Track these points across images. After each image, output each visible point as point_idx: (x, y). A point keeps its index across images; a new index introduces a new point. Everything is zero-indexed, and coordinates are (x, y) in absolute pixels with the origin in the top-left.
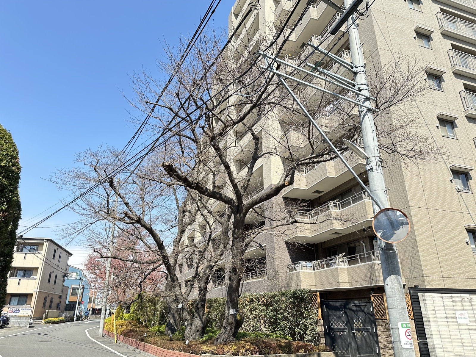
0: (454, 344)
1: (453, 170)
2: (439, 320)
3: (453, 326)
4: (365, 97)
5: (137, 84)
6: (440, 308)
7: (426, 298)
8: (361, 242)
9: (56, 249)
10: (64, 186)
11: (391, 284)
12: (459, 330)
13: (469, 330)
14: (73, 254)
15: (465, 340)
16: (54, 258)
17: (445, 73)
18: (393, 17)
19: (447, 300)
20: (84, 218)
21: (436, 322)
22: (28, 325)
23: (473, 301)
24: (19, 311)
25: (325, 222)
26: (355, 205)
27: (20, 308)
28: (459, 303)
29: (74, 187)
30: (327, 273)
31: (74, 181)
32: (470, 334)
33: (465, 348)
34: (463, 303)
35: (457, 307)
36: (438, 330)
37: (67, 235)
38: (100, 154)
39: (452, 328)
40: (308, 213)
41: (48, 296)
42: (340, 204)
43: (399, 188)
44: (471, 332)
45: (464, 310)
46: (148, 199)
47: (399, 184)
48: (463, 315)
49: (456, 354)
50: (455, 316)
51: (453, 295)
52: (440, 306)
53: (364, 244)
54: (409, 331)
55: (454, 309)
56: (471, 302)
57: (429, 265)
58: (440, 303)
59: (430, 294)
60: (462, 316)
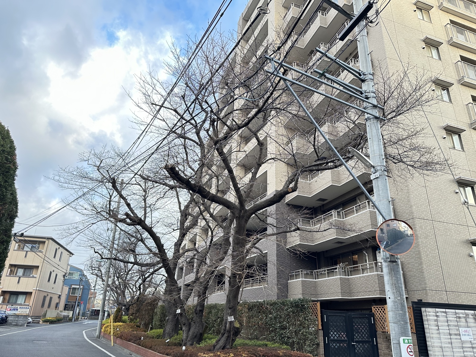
1: (459, 182)
2: (441, 336)
3: (456, 343)
4: (371, 105)
5: (143, 85)
6: (443, 324)
7: (430, 314)
8: (364, 252)
9: (58, 248)
10: (66, 185)
11: (393, 297)
12: (463, 347)
14: (74, 253)
16: (55, 257)
17: (453, 84)
18: (403, 28)
19: (451, 316)
20: (86, 218)
21: (440, 338)
22: (25, 323)
24: (17, 309)
25: (328, 231)
26: (358, 215)
27: (19, 307)
28: (463, 320)
29: (76, 187)
30: (328, 282)
31: (77, 180)
32: (473, 352)
34: (467, 320)
35: (461, 324)
36: (441, 347)
37: (68, 234)
38: (104, 154)
39: (455, 345)
40: (311, 221)
41: (48, 295)
42: (344, 213)
43: (404, 198)
45: (468, 327)
46: (150, 201)
47: (403, 195)
48: (467, 332)
50: (459, 332)
51: (457, 311)
52: (444, 321)
53: (367, 254)
54: (411, 346)
55: (457, 326)
57: (433, 278)
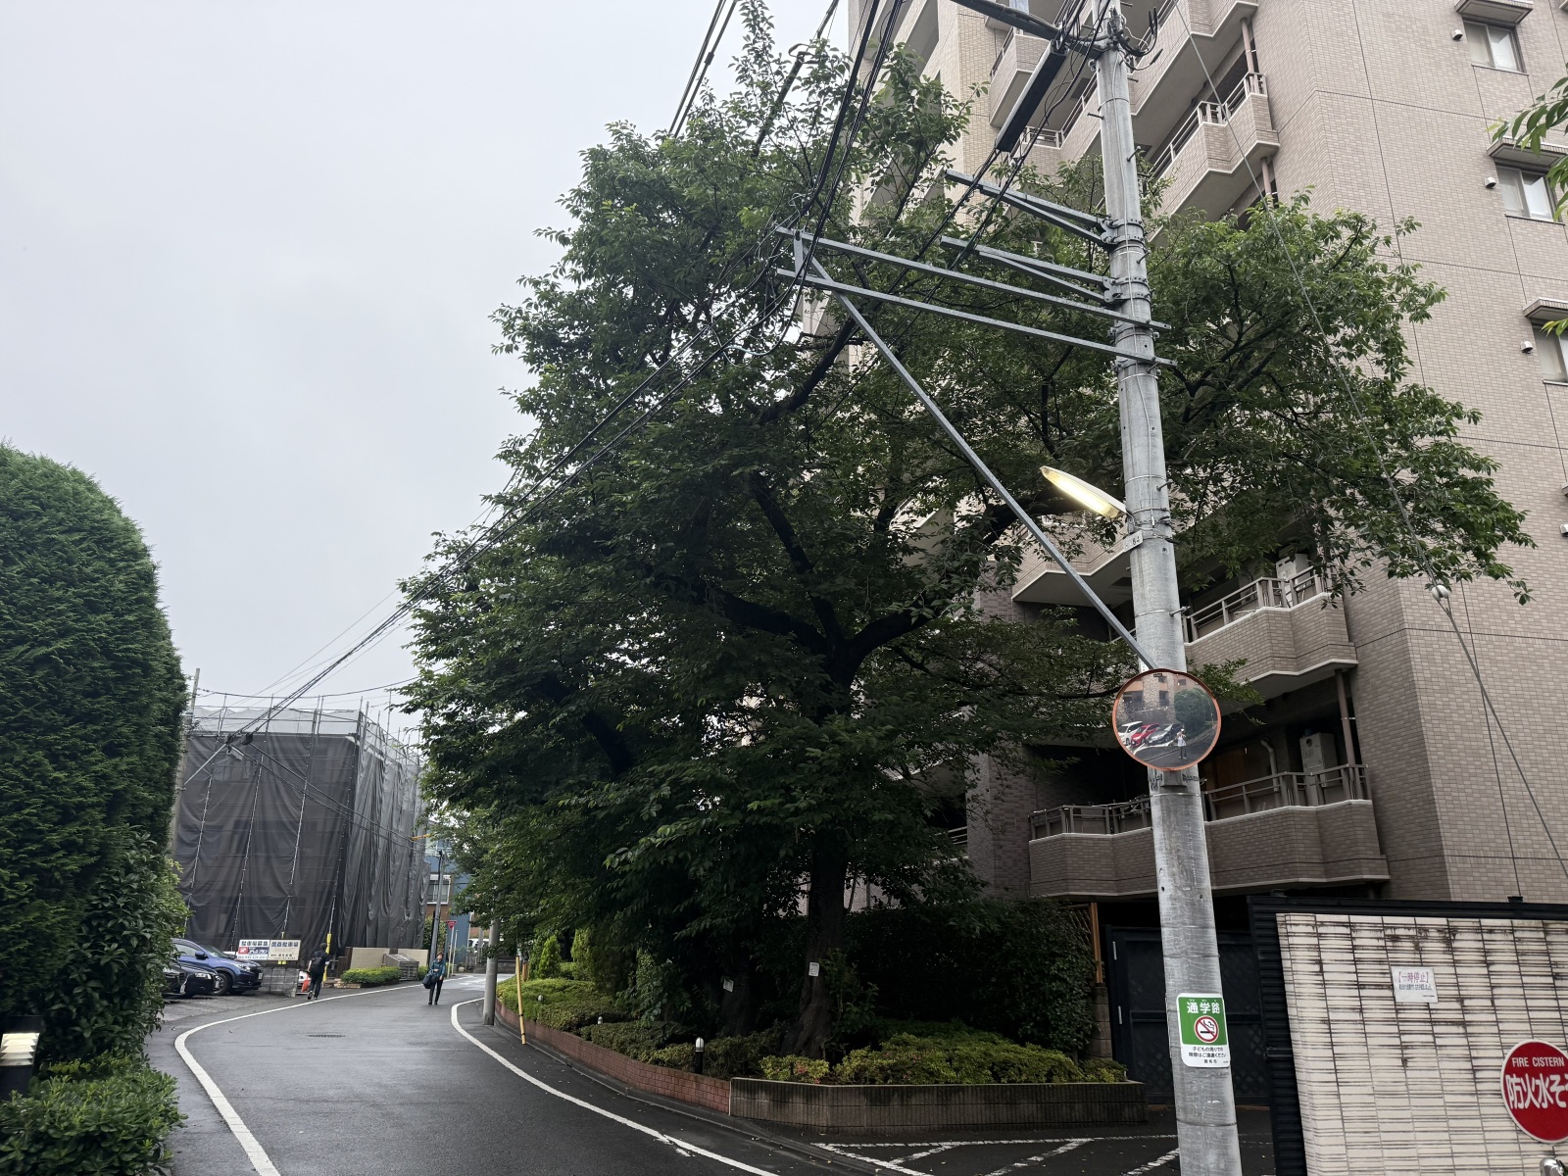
0: (1373, 1061)
2: (1331, 992)
3: (1376, 1009)
4: (1133, 327)
6: (1340, 956)
7: (1294, 929)
8: (1264, 744)
11: (1171, 886)
13: (1432, 1022)
15: (1414, 1051)
23: (1458, 936)
24: (267, 949)
27: (270, 942)
28: (1408, 945)
32: (1433, 1034)
33: (1410, 1074)
34: (1421, 945)
36: (1327, 1022)
39: (1373, 1015)
45: (1422, 964)
49: (1376, 1089)
50: (1389, 980)
51: (1388, 920)
53: (1270, 750)
55: (1386, 961)
56: (1448, 941)
58: (1339, 942)
59: (1309, 918)
60: (1414, 982)
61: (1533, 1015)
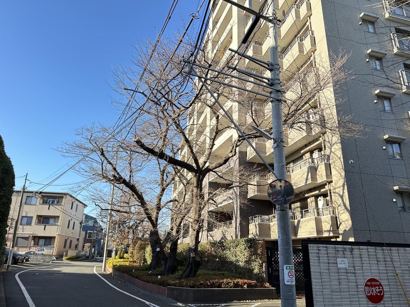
0: (332, 283)
1: (388, 141)
3: (333, 269)
6: (324, 255)
7: (313, 248)
8: (309, 200)
9: (73, 201)
11: (281, 237)
12: (338, 273)
13: (347, 273)
15: (342, 280)
16: (72, 208)
17: (386, 55)
18: (342, 7)
19: (331, 250)
21: (320, 266)
22: (51, 261)
23: (354, 251)
24: (44, 250)
26: (302, 170)
27: (45, 248)
28: (341, 253)
32: (347, 276)
33: (341, 286)
34: (344, 253)
35: (339, 255)
36: (320, 272)
39: (332, 271)
41: (68, 239)
42: (292, 168)
44: (348, 275)
45: (345, 258)
49: (332, 290)
51: (336, 246)
52: (324, 254)
54: (291, 272)
55: (336, 257)
56: (352, 252)
57: (358, 220)
58: (324, 252)
59: (316, 245)
60: (342, 262)
61: (372, 271)
